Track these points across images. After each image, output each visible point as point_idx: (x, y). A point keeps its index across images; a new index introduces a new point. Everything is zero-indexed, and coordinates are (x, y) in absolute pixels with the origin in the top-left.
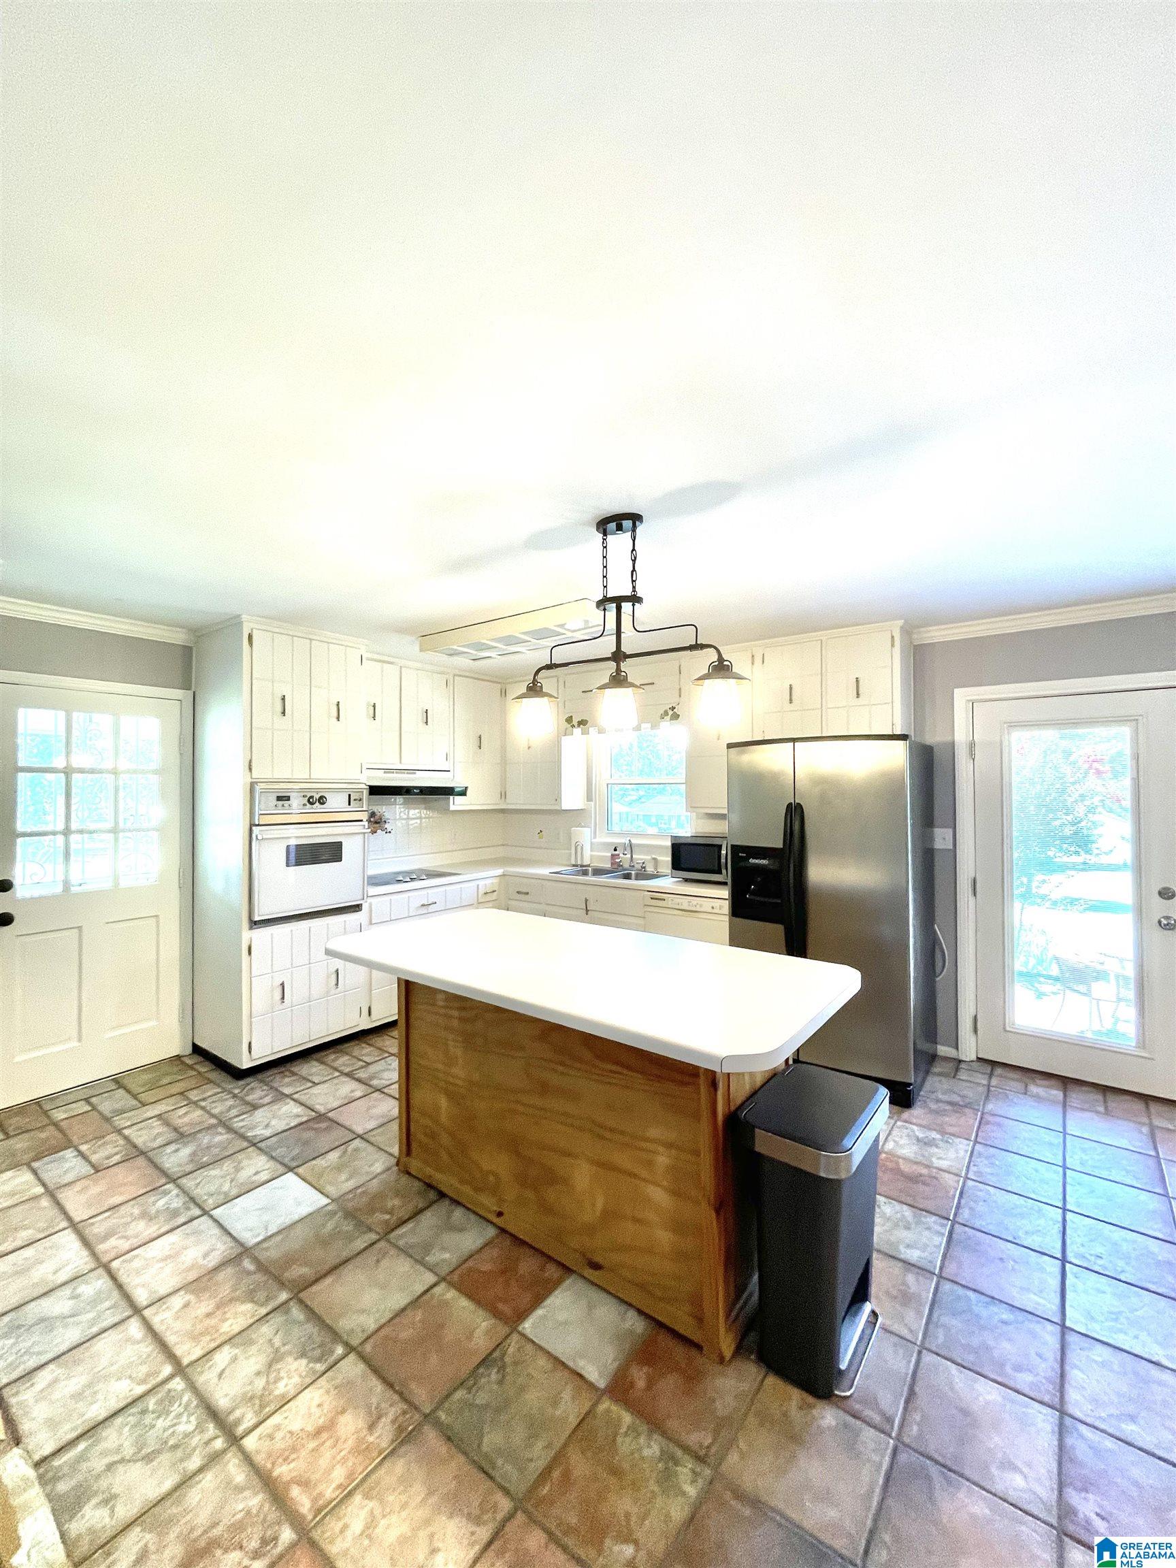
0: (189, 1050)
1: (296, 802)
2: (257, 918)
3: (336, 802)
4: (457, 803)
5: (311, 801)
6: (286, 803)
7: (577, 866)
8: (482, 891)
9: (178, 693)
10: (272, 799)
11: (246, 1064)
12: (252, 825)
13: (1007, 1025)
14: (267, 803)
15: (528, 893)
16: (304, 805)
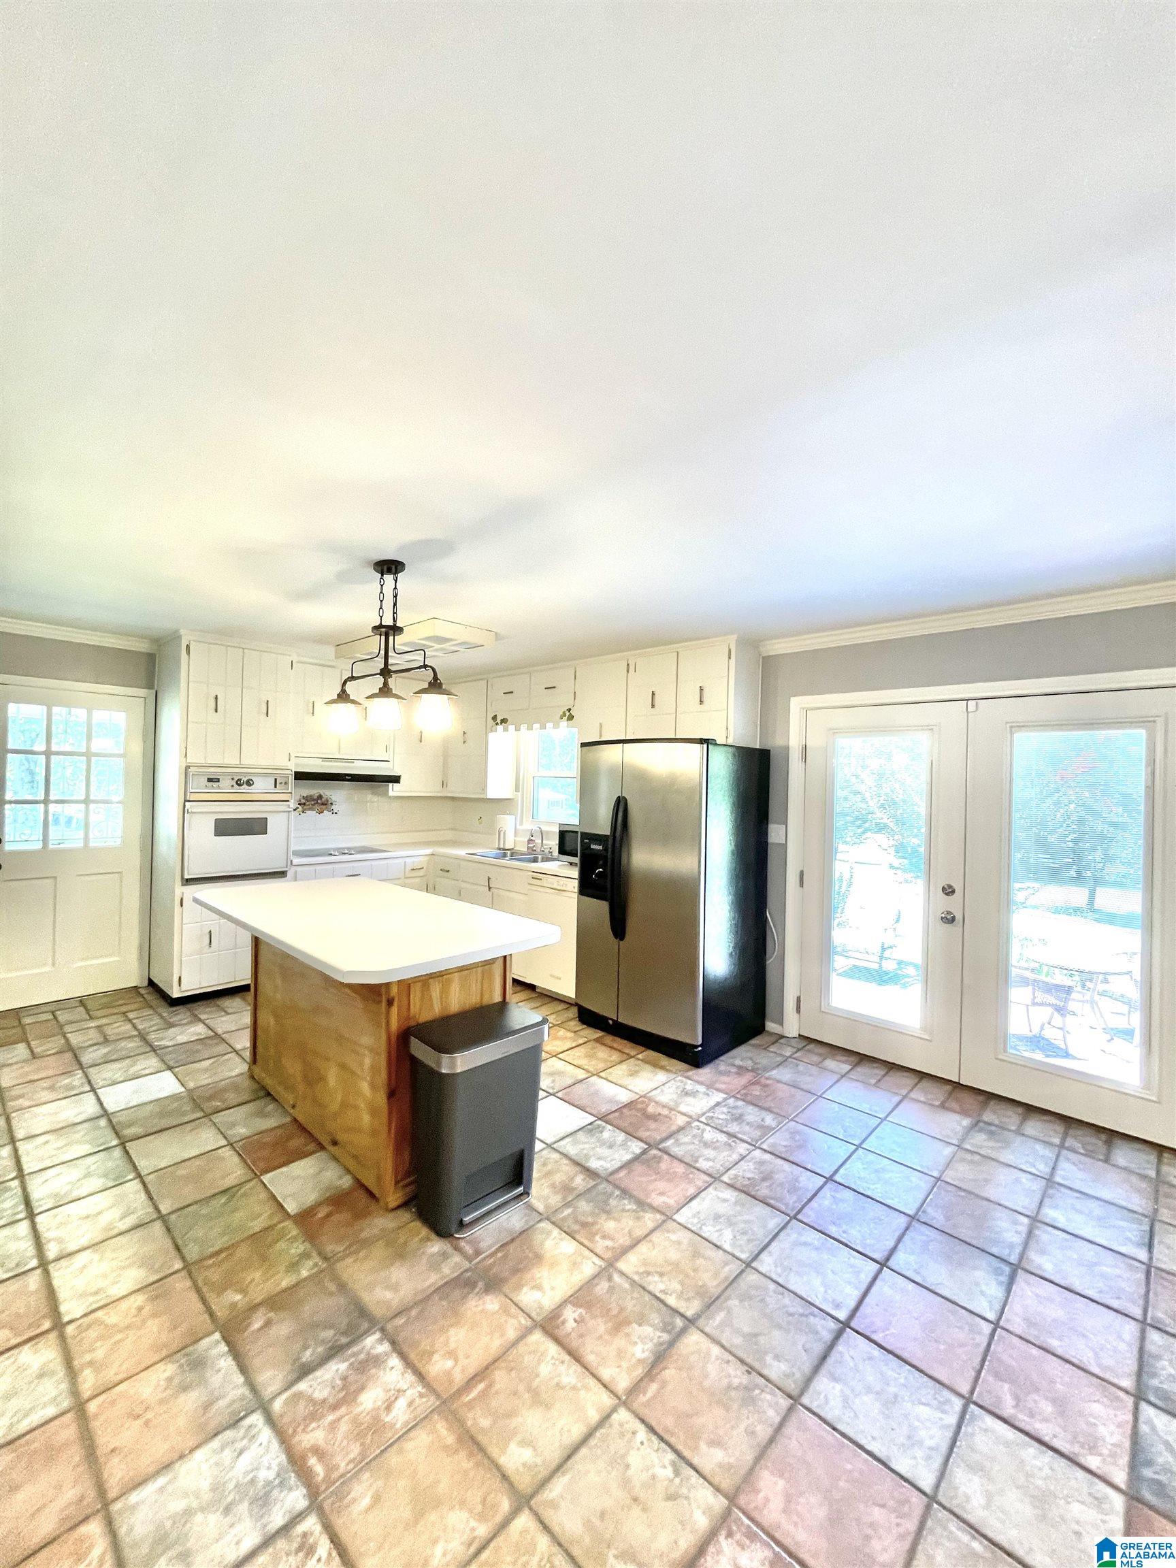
0: (146, 983)
1: (226, 783)
2: (186, 877)
3: (262, 785)
4: (394, 790)
5: (239, 783)
6: (215, 784)
7: (500, 849)
8: (408, 868)
9: (142, 692)
10: (204, 780)
11: (176, 994)
12: (186, 801)
13: (823, 1006)
14: (198, 786)
15: (448, 871)
16: (233, 786)
